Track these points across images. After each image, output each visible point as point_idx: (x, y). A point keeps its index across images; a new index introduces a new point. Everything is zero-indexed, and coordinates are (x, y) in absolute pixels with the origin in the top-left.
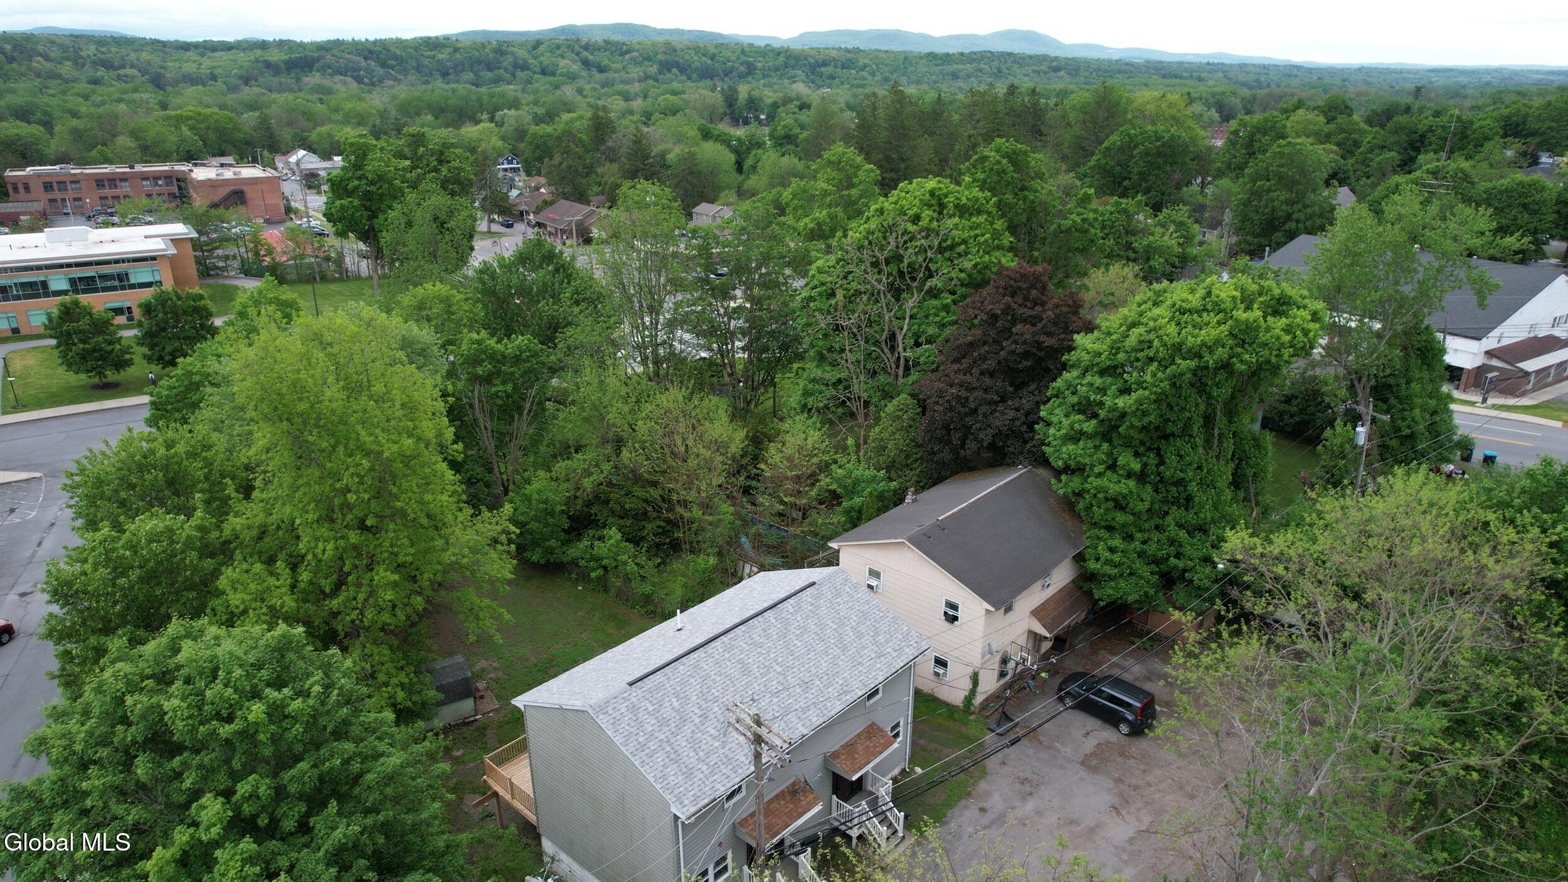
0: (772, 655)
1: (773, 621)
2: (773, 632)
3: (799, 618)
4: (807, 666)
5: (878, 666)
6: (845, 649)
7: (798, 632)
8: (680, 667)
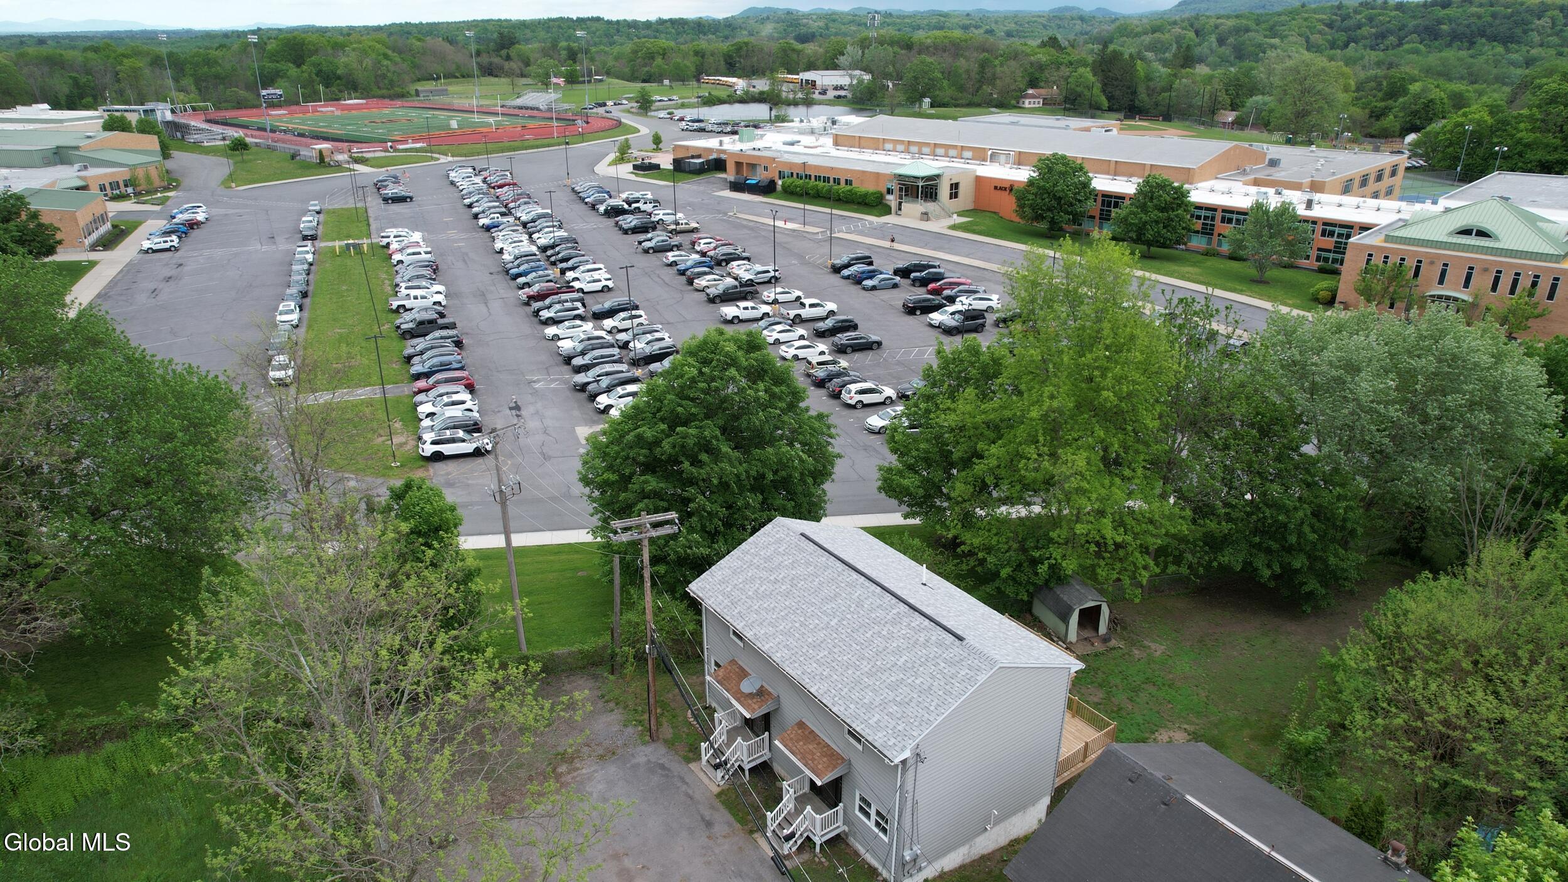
0: (849, 616)
1: (894, 611)
2: (880, 613)
3: (904, 632)
4: (841, 644)
5: (852, 706)
6: (870, 675)
7: (884, 633)
8: (824, 558)
